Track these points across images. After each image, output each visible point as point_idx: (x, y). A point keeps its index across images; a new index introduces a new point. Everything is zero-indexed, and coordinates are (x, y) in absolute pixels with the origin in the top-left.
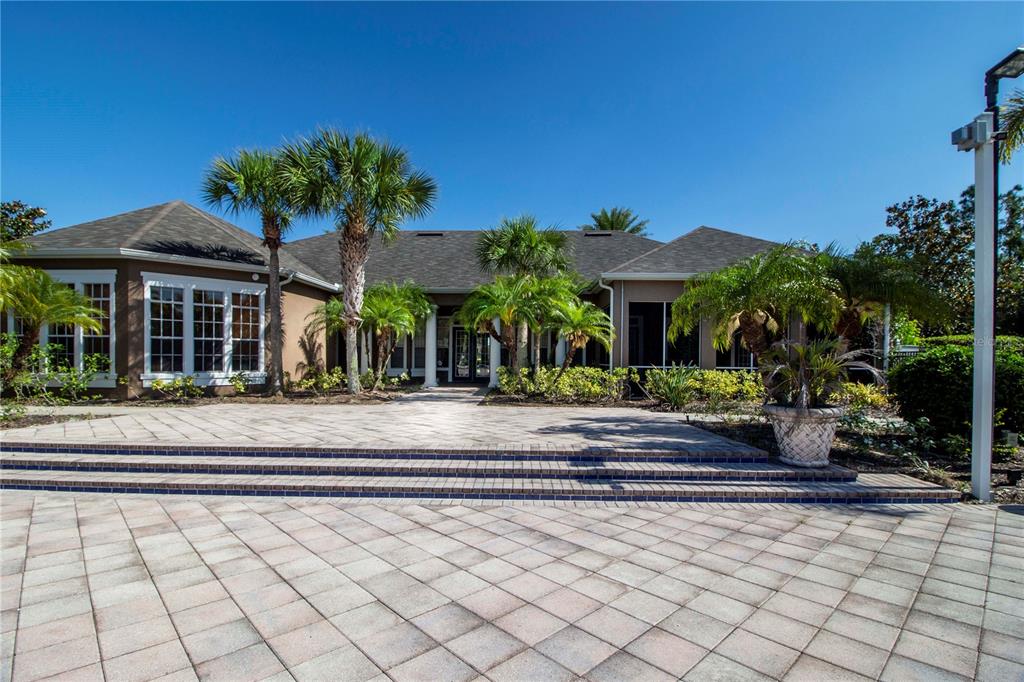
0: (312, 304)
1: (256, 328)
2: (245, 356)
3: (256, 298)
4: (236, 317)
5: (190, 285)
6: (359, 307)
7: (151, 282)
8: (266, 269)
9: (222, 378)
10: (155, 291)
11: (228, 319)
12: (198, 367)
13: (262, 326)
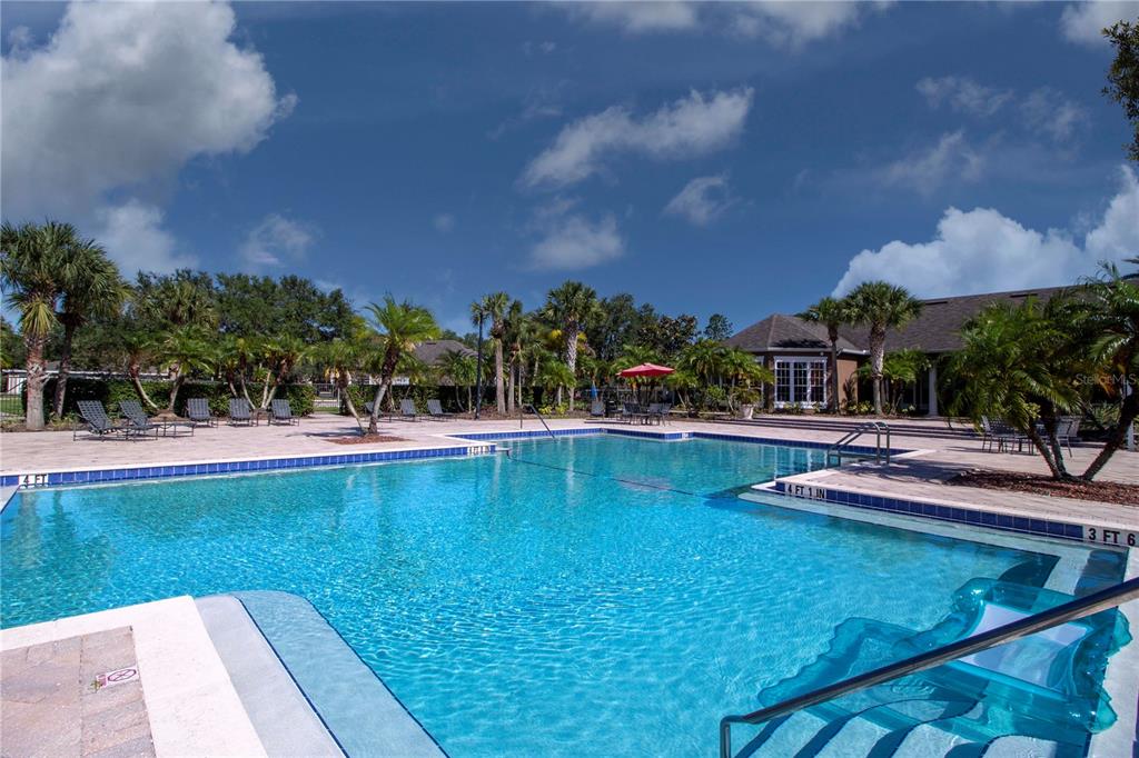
0: (854, 364)
1: (822, 380)
2: (817, 395)
3: (822, 364)
4: (812, 375)
5: (792, 360)
6: (880, 369)
7: (778, 360)
8: (829, 350)
9: (808, 405)
10: (779, 364)
11: (809, 377)
12: (796, 400)
13: (825, 380)
